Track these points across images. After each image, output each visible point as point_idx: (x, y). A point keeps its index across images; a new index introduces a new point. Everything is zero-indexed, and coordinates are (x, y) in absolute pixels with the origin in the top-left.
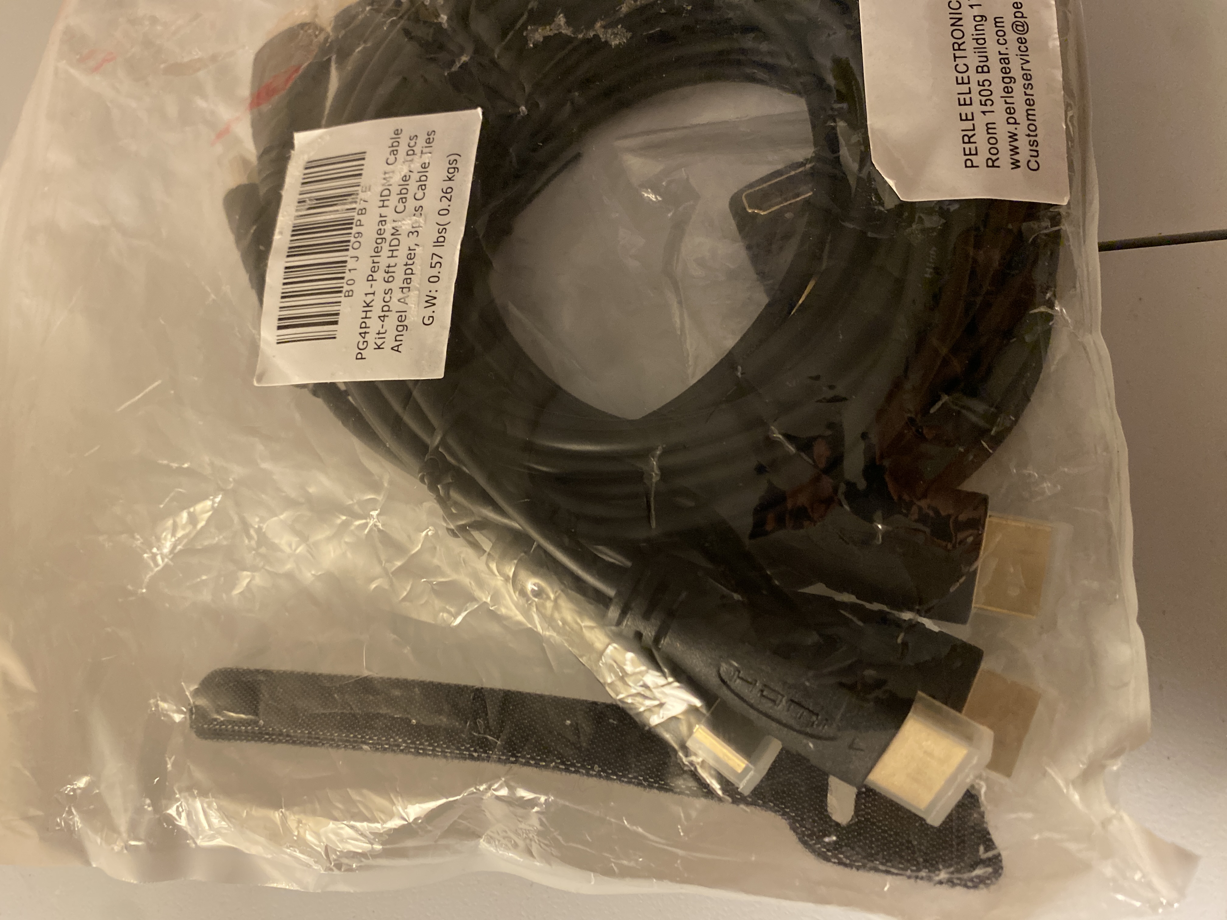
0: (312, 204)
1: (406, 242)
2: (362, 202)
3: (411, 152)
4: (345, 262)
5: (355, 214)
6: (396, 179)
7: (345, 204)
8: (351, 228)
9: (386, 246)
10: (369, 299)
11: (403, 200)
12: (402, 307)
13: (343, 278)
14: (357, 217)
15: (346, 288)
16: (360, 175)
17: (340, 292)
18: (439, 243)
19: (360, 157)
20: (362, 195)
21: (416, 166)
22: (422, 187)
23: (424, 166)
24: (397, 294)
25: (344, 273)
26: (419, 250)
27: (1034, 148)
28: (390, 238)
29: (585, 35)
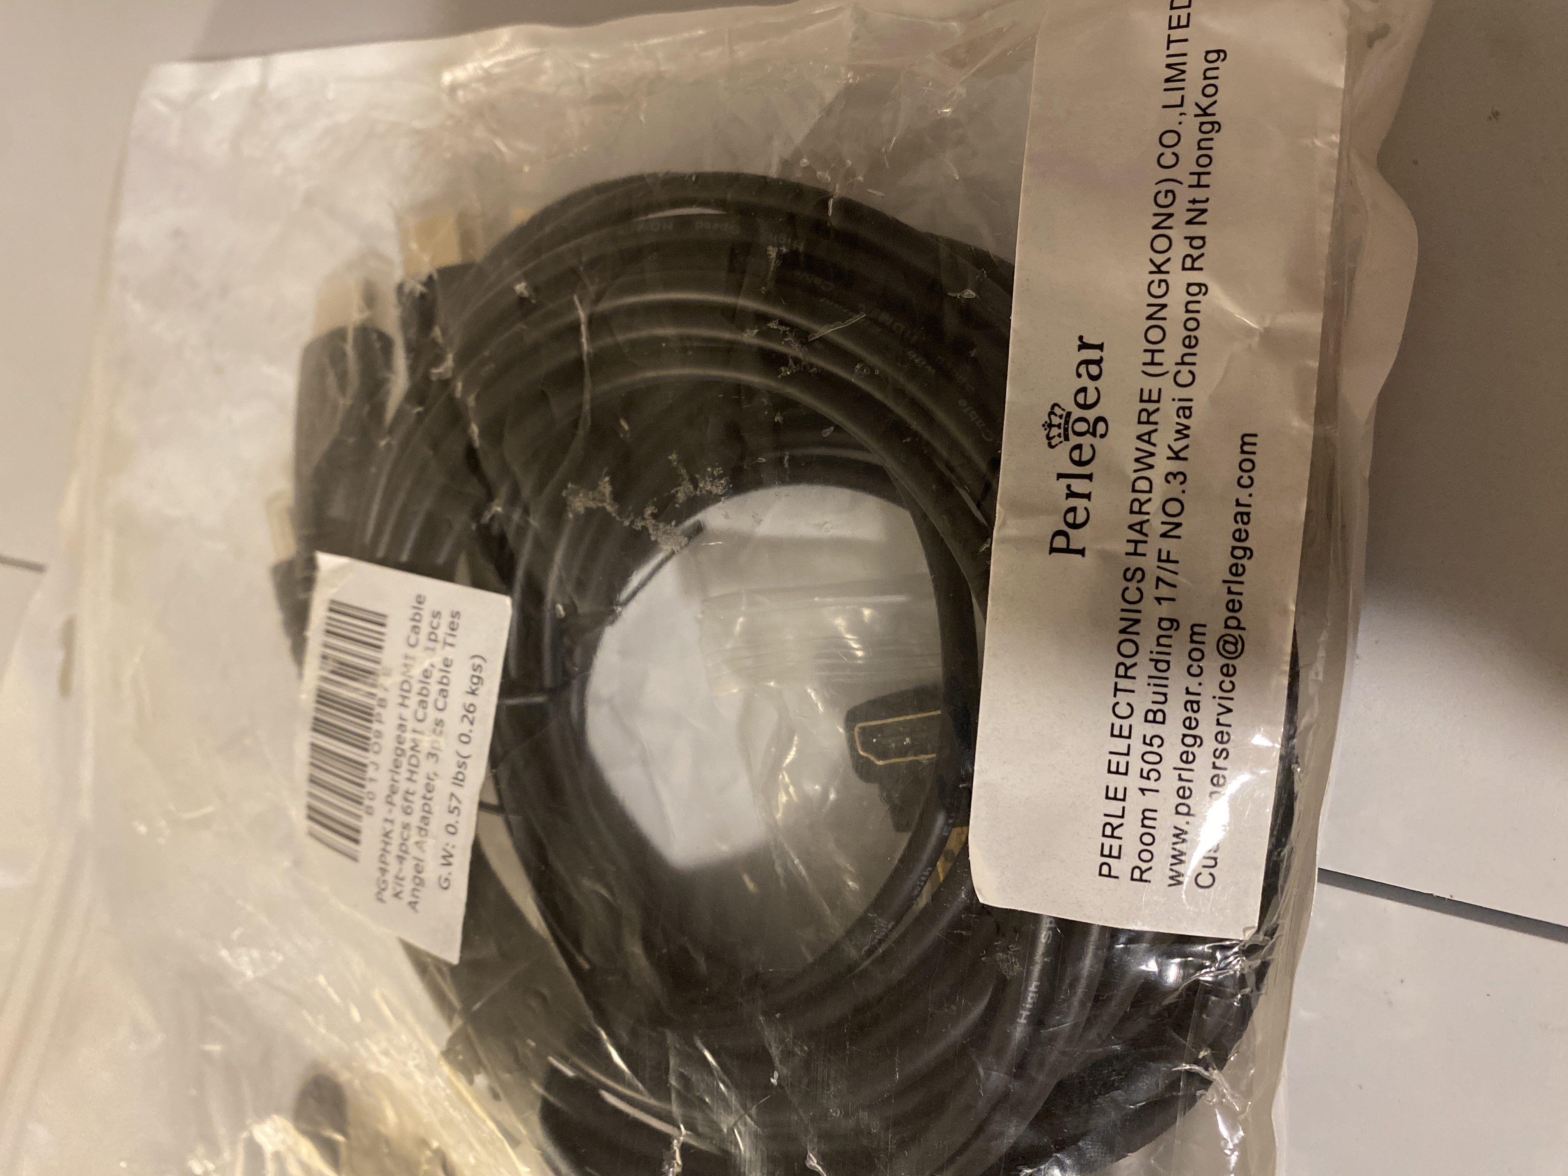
0: (334, 667)
1: (426, 767)
2: (382, 689)
3: (433, 638)
4: (364, 765)
5: (375, 703)
6: (416, 672)
7: (366, 683)
8: (370, 721)
9: (404, 761)
10: (388, 827)
11: (423, 704)
12: (419, 853)
14: (378, 710)
15: (367, 802)
16: (381, 648)
17: (360, 803)
18: (458, 781)
19: (382, 620)
20: (382, 679)
21: (437, 660)
22: (443, 693)
23: (447, 663)
24: (415, 834)
25: (365, 780)
26: (437, 783)
28: (409, 753)
29: (632, 523)
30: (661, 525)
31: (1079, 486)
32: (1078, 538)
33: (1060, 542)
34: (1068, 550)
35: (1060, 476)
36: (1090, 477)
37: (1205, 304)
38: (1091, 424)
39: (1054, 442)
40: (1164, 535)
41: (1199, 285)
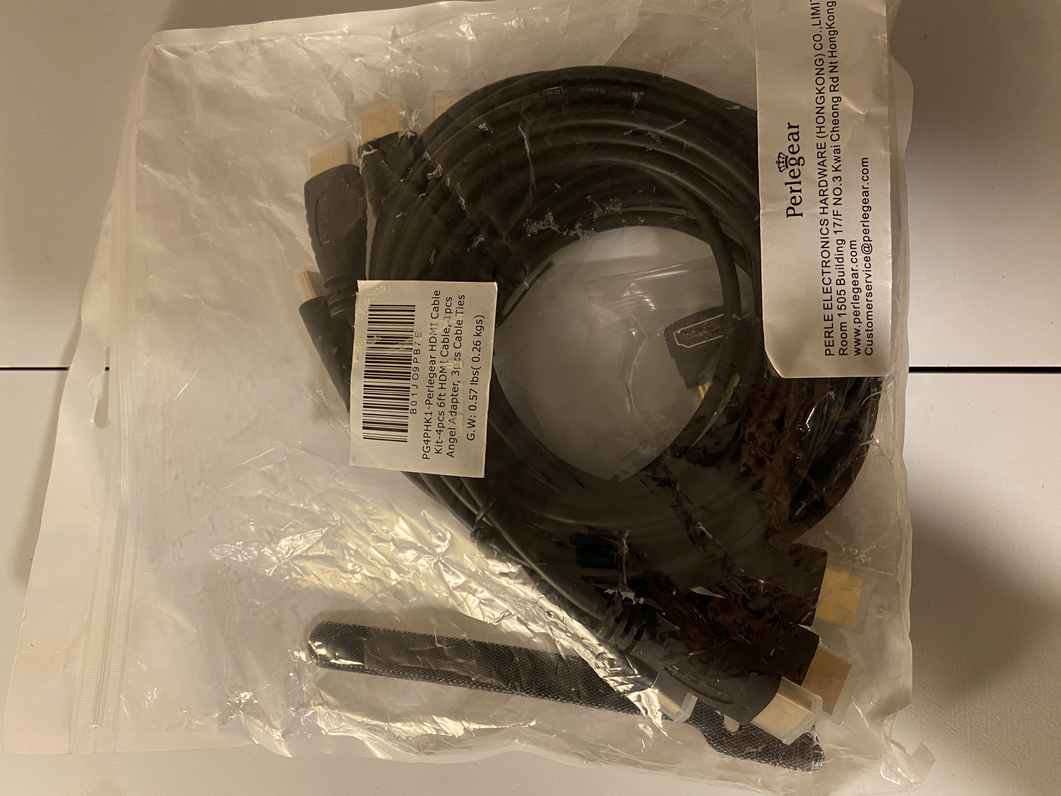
0: (378, 340)
1: (451, 379)
2: (416, 344)
3: (448, 311)
4: (409, 388)
5: (412, 353)
6: (440, 330)
7: (404, 344)
8: (410, 363)
9: (436, 380)
10: (428, 417)
11: (446, 347)
12: (452, 426)
13: (408, 400)
14: (414, 356)
15: (411, 407)
16: (413, 323)
17: (408, 409)
18: (474, 382)
19: (411, 309)
20: (415, 339)
21: (453, 322)
22: (459, 339)
23: (459, 323)
24: (448, 417)
25: (409, 396)
26: (460, 386)
27: (870, 339)
28: (439, 374)
29: (568, 233)
30: (585, 232)
31: (795, 187)
32: (798, 209)
33: (791, 212)
34: (795, 215)
35: (786, 184)
36: (800, 183)
37: (840, 105)
38: (797, 160)
39: (782, 169)
40: (835, 204)
41: (838, 98)
